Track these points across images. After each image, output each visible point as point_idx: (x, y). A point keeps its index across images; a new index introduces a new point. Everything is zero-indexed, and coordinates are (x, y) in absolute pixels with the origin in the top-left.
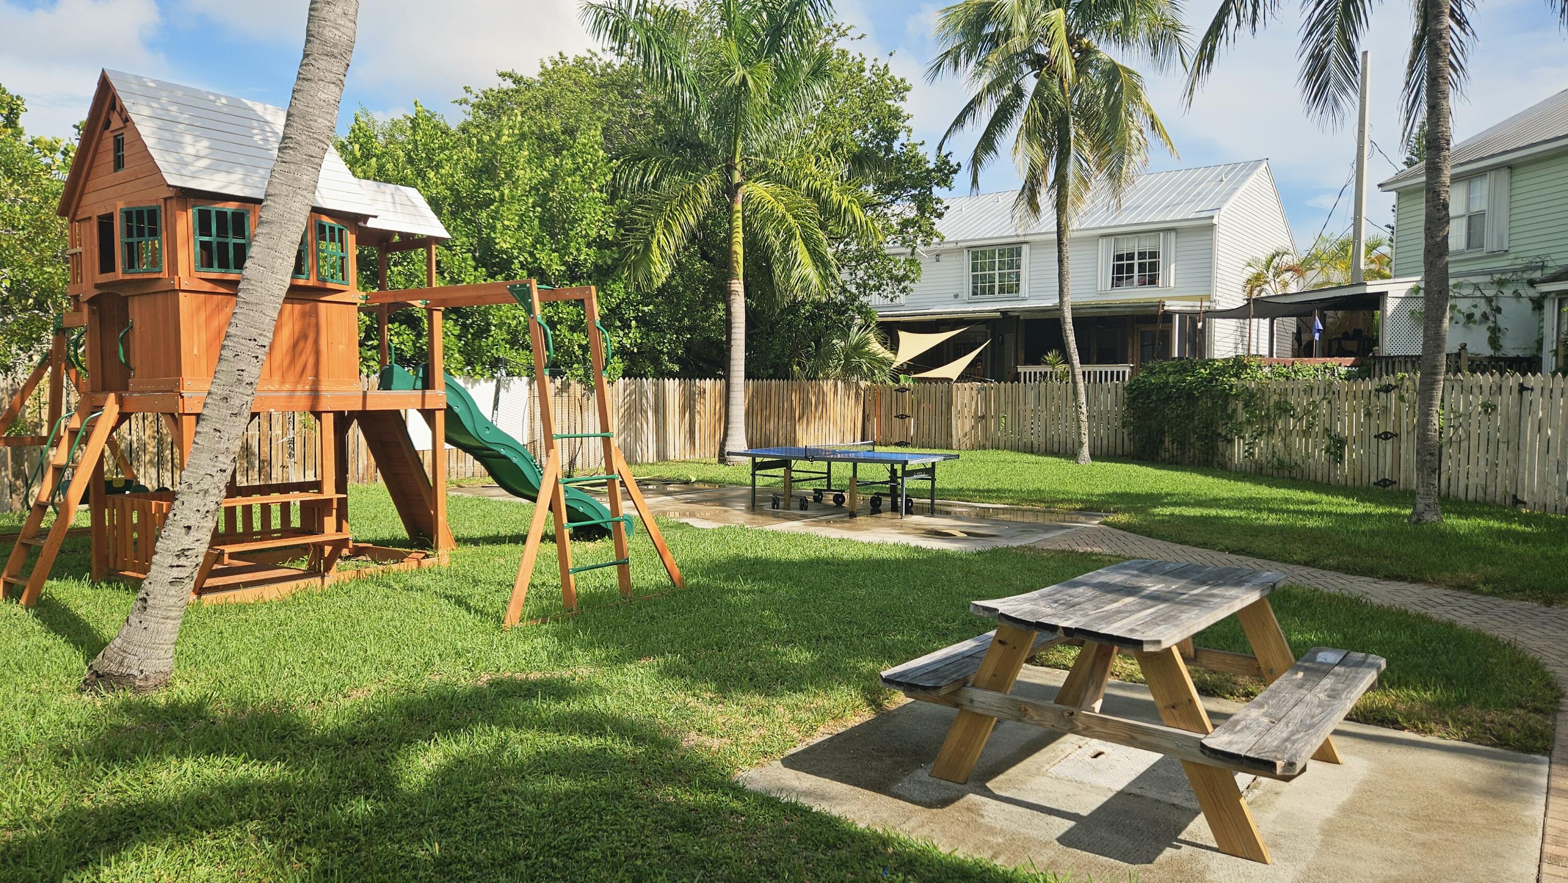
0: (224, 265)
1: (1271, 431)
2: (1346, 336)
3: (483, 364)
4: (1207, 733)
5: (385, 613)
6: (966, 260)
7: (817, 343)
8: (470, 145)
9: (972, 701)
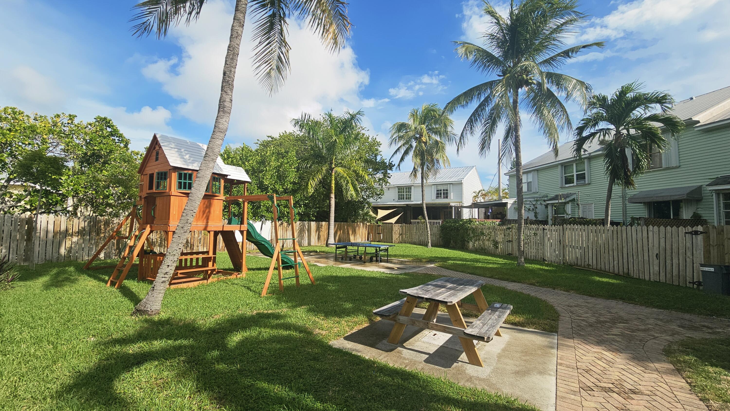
0: (185, 188)
1: (479, 239)
2: (498, 214)
3: (258, 217)
4: (465, 329)
5: (225, 291)
6: (397, 190)
7: (355, 212)
8: (258, 155)
9: (399, 319)
